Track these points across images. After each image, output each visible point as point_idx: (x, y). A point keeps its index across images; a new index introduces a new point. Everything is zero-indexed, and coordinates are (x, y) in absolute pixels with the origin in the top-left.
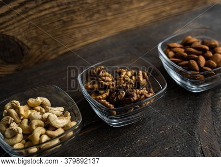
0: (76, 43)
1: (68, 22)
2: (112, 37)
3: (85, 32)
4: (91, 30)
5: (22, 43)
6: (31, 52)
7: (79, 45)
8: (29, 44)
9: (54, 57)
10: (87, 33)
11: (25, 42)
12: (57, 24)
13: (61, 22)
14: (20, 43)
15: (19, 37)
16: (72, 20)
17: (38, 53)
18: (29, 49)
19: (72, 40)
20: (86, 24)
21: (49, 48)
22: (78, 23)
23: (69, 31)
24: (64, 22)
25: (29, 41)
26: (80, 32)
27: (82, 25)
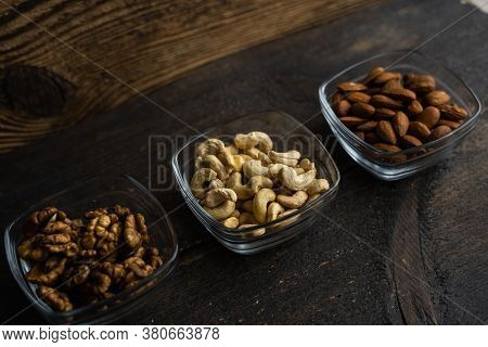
0: (165, 71)
1: (148, 33)
2: (233, 56)
3: (180, 50)
4: (192, 45)
5: (62, 78)
6: (78, 94)
7: (171, 74)
8: (75, 80)
9: (123, 98)
10: (185, 51)
11: (68, 76)
12: (127, 38)
13: (135, 35)
14: (58, 80)
15: (54, 68)
16: (156, 30)
17: (92, 94)
18: (75, 87)
19: (157, 66)
20: (183, 35)
21: (112, 84)
22: (166, 36)
23: (150, 50)
24: (141, 35)
25: (75, 74)
26: (171, 51)
27: (176, 37)
